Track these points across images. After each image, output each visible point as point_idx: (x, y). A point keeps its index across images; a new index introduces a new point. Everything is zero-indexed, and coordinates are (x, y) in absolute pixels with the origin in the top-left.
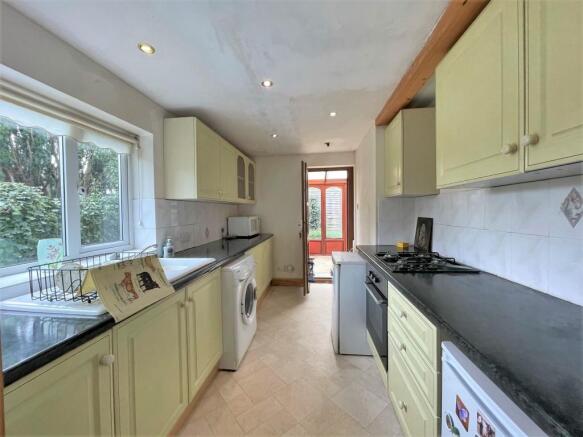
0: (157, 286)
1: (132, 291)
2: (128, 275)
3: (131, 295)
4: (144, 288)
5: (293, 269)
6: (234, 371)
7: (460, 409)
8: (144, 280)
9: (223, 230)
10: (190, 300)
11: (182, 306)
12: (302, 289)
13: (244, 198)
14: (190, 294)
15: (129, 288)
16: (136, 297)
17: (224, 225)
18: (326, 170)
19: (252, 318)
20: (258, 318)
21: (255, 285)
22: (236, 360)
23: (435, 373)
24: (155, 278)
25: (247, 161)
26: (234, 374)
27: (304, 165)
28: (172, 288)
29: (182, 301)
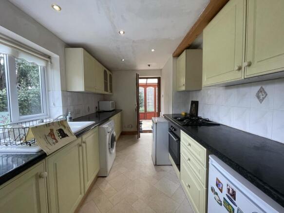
0: (68, 136)
1: (55, 139)
2: (52, 130)
3: (54, 141)
4: (61, 137)
5: (132, 127)
6: (106, 177)
7: (218, 184)
8: (60, 133)
9: (96, 108)
10: (84, 143)
11: (80, 145)
12: (137, 136)
13: (107, 91)
14: (84, 140)
15: (53, 137)
16: (57, 142)
17: (97, 105)
18: (147, 78)
19: (114, 151)
20: (117, 151)
21: (115, 134)
22: (107, 172)
23: (205, 169)
24: (66, 132)
25: (108, 73)
26: (106, 178)
27: (137, 75)
28: (75, 137)
29: (80, 143)
